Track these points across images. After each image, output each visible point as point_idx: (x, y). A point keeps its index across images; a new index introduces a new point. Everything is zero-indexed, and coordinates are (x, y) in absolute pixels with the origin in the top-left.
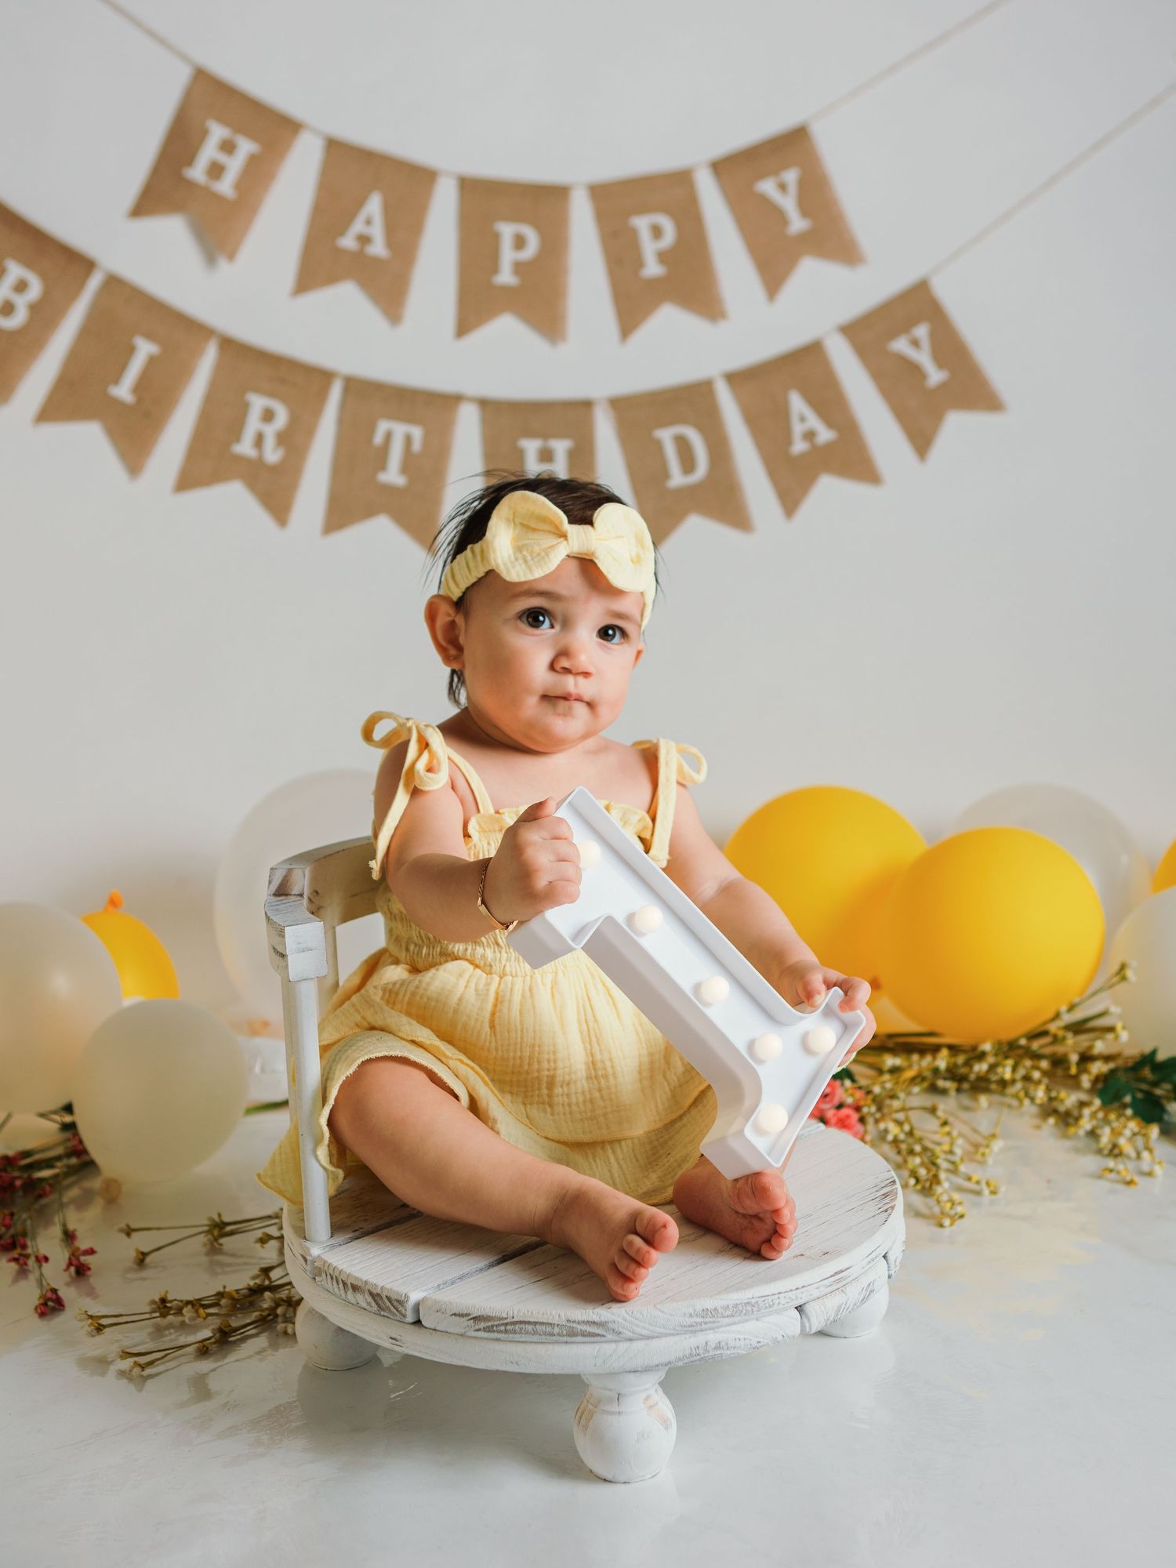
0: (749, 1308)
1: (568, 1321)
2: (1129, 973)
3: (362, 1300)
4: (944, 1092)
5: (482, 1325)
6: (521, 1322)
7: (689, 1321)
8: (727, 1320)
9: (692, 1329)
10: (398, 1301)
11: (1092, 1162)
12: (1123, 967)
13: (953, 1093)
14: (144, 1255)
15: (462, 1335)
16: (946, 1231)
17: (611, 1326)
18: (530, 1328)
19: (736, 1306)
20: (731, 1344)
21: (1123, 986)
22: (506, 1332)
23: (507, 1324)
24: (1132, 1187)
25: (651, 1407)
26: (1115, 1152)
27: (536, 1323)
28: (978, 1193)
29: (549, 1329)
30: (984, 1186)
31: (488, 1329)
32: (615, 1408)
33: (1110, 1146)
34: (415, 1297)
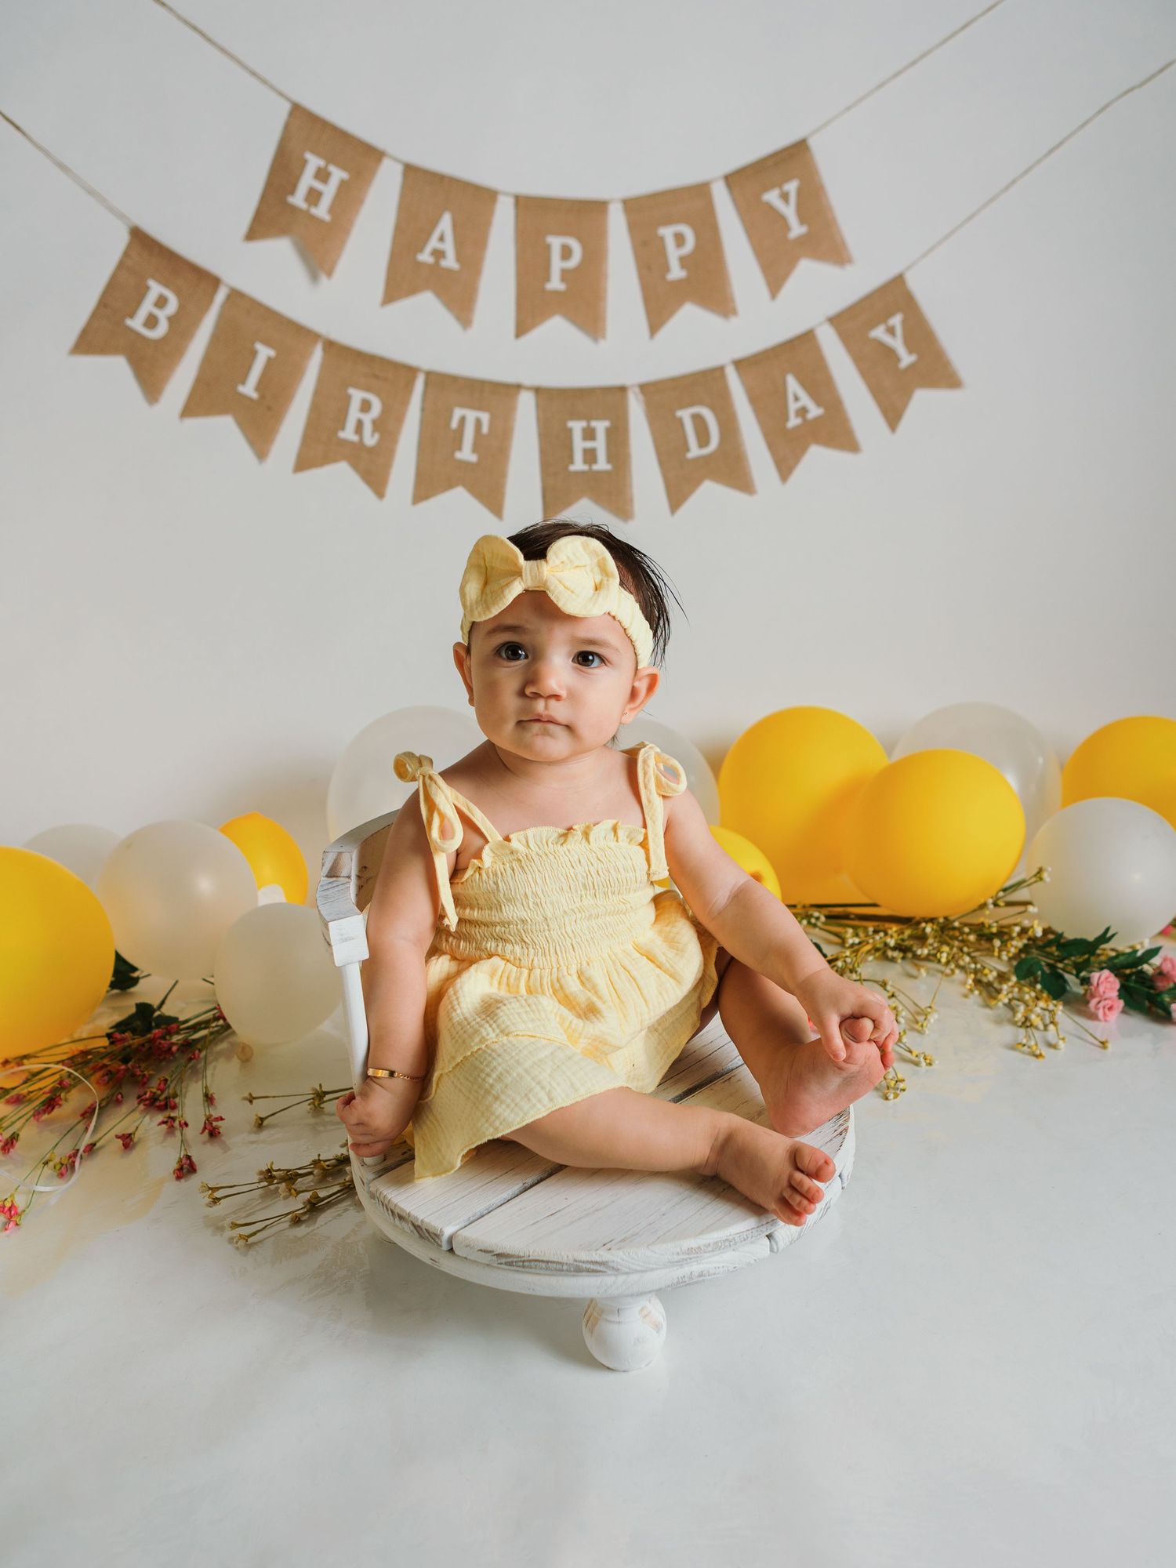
0: (727, 1244)
1: (575, 1261)
2: (1045, 875)
3: (408, 1228)
4: (893, 960)
5: (504, 1260)
6: (536, 1261)
7: (676, 1258)
8: (708, 1254)
9: (680, 1263)
10: (435, 1235)
11: (1008, 1033)
12: (1040, 871)
13: (899, 961)
14: (262, 1119)
15: (488, 1265)
16: (890, 1103)
17: (611, 1264)
18: (543, 1265)
19: (716, 1243)
20: (711, 1272)
21: (1040, 884)
22: (524, 1267)
23: (524, 1261)
24: (1041, 1060)
25: (645, 1316)
26: (1026, 1023)
27: (548, 1262)
28: (917, 1064)
29: (559, 1266)
30: (922, 1060)
31: (510, 1264)
32: (615, 1318)
33: (1023, 1020)
34: (448, 1231)
